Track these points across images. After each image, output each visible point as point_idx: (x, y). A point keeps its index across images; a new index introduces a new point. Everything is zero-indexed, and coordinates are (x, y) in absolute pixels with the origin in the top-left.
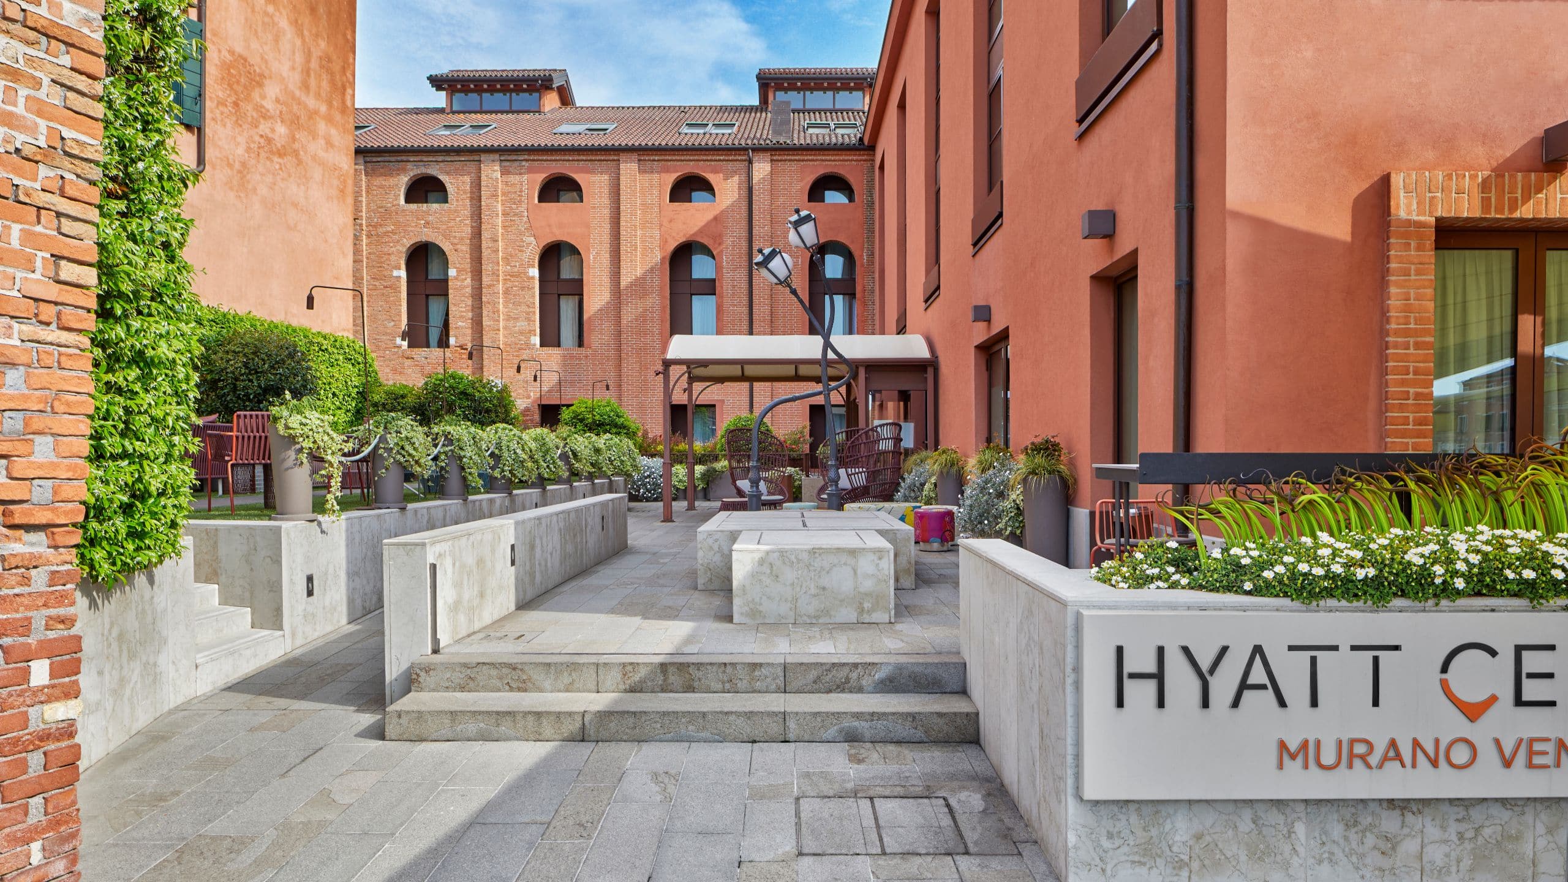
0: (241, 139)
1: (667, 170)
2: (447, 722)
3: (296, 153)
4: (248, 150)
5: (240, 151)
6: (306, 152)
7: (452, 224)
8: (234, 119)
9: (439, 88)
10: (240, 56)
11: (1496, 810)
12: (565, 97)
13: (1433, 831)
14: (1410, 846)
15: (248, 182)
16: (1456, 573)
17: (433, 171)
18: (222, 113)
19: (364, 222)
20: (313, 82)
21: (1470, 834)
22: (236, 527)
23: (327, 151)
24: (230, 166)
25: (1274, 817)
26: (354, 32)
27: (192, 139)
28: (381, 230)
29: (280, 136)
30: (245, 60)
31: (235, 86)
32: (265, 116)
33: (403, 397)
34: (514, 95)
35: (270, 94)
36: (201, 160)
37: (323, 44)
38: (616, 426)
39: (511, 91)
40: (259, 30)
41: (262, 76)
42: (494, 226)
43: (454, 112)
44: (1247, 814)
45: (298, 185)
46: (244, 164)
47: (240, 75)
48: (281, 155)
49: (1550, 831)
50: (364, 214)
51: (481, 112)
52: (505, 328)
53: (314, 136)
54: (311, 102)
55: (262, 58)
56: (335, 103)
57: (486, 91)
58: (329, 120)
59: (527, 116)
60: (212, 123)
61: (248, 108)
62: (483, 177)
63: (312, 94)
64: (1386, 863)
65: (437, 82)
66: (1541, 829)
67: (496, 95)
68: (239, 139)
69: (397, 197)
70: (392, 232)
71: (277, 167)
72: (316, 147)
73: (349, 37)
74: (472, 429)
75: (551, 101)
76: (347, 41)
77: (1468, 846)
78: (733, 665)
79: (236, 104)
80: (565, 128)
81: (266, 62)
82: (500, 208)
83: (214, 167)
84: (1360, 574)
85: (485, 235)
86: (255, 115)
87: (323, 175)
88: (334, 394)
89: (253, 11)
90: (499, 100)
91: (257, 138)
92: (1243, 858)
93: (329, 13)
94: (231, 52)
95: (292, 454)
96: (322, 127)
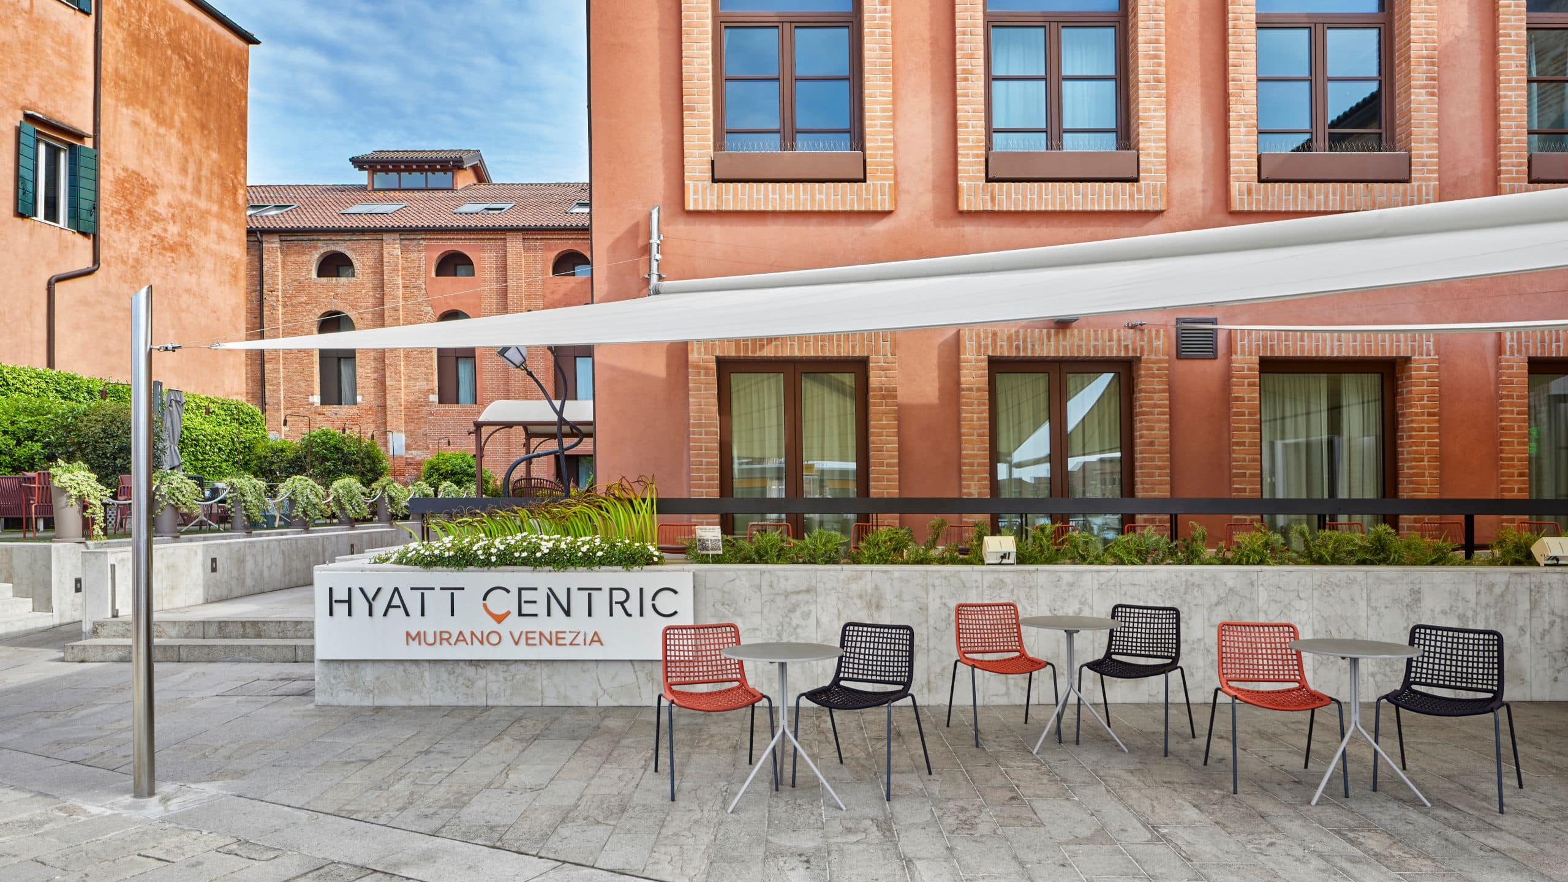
0: (135, 241)
1: (549, 249)
2: (100, 651)
3: (188, 246)
4: (141, 248)
5: (134, 250)
6: (197, 246)
7: (357, 296)
8: (128, 223)
9: (361, 168)
10: (134, 172)
11: (521, 666)
12: (480, 175)
13: (491, 676)
14: (481, 683)
15: (141, 275)
16: (491, 554)
17: (341, 248)
18: (116, 220)
19: (280, 294)
20: (204, 187)
21: (509, 678)
22: (24, 547)
23: (219, 244)
24: (124, 262)
25: (413, 669)
26: (245, 141)
27: (88, 243)
28: (295, 301)
29: (172, 235)
30: (139, 175)
31: (129, 197)
32: (158, 219)
33: (282, 450)
34: (429, 174)
35: (163, 201)
36: (96, 260)
37: (214, 155)
38: (468, 475)
39: (427, 171)
40: (152, 148)
41: (155, 186)
42: (395, 297)
43: (374, 190)
44: (401, 668)
45: (190, 274)
46: (137, 260)
47: (134, 187)
48: (172, 249)
49: (549, 677)
50: (280, 287)
51: (400, 190)
52: (406, 387)
53: (206, 232)
54: (203, 204)
55: (155, 172)
56: (226, 203)
57: (404, 171)
58: (221, 217)
59: (440, 194)
60: (107, 229)
61: (141, 214)
62: (385, 255)
63: (203, 197)
64: (469, 691)
65: (359, 163)
66: (544, 676)
67: (414, 173)
68: (133, 240)
69: (309, 271)
70: (306, 303)
71: (170, 260)
72: (209, 241)
73: (240, 146)
74: (254, 481)
75: (464, 179)
76: (239, 149)
77: (509, 683)
78: (285, 622)
79: (130, 212)
80: (467, 208)
81: (159, 174)
82: (400, 281)
83: (109, 265)
84: (447, 554)
85: (388, 306)
86: (148, 219)
87: (215, 264)
88: (220, 449)
89: (145, 134)
90: (416, 179)
91: (150, 238)
92: (399, 687)
93: (220, 128)
94: (125, 169)
95: (64, 499)
96: (213, 224)
